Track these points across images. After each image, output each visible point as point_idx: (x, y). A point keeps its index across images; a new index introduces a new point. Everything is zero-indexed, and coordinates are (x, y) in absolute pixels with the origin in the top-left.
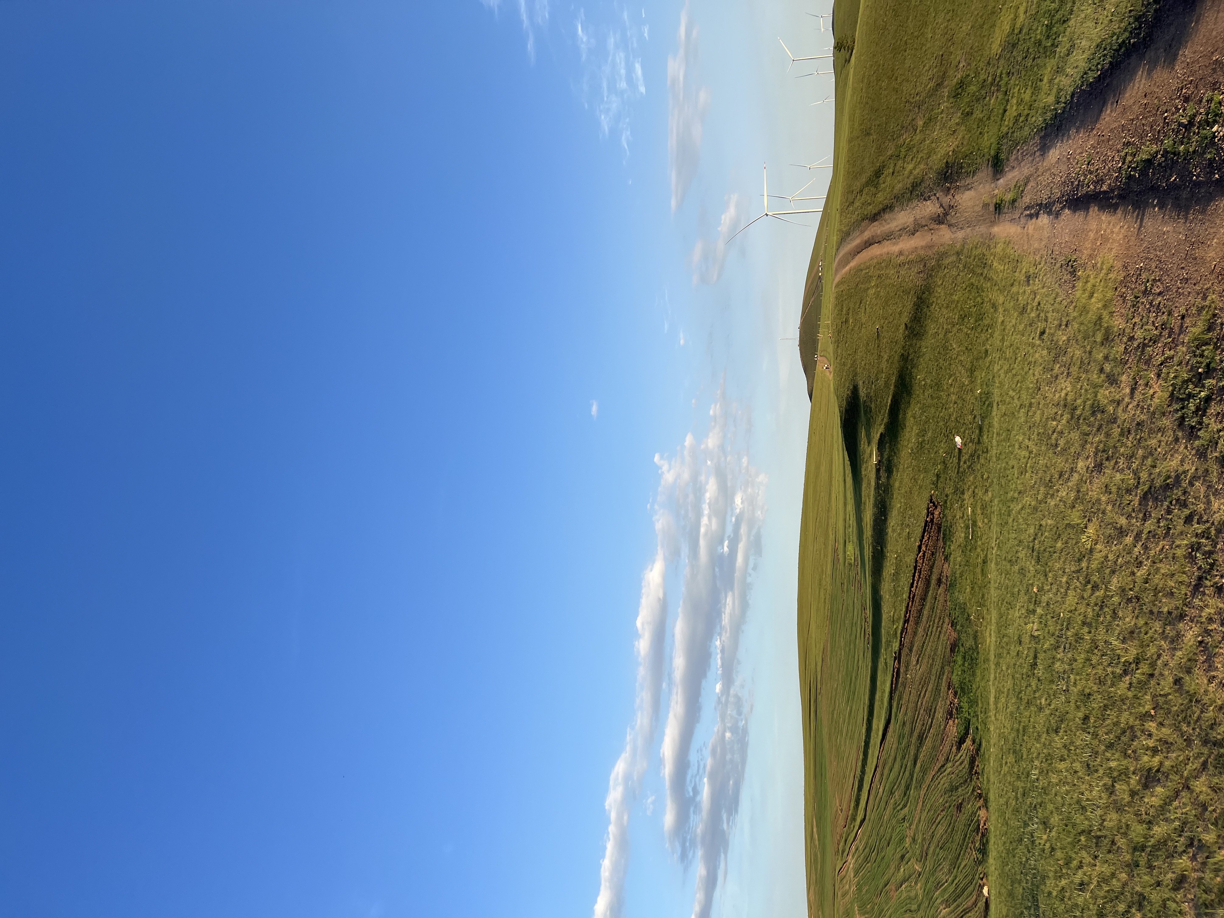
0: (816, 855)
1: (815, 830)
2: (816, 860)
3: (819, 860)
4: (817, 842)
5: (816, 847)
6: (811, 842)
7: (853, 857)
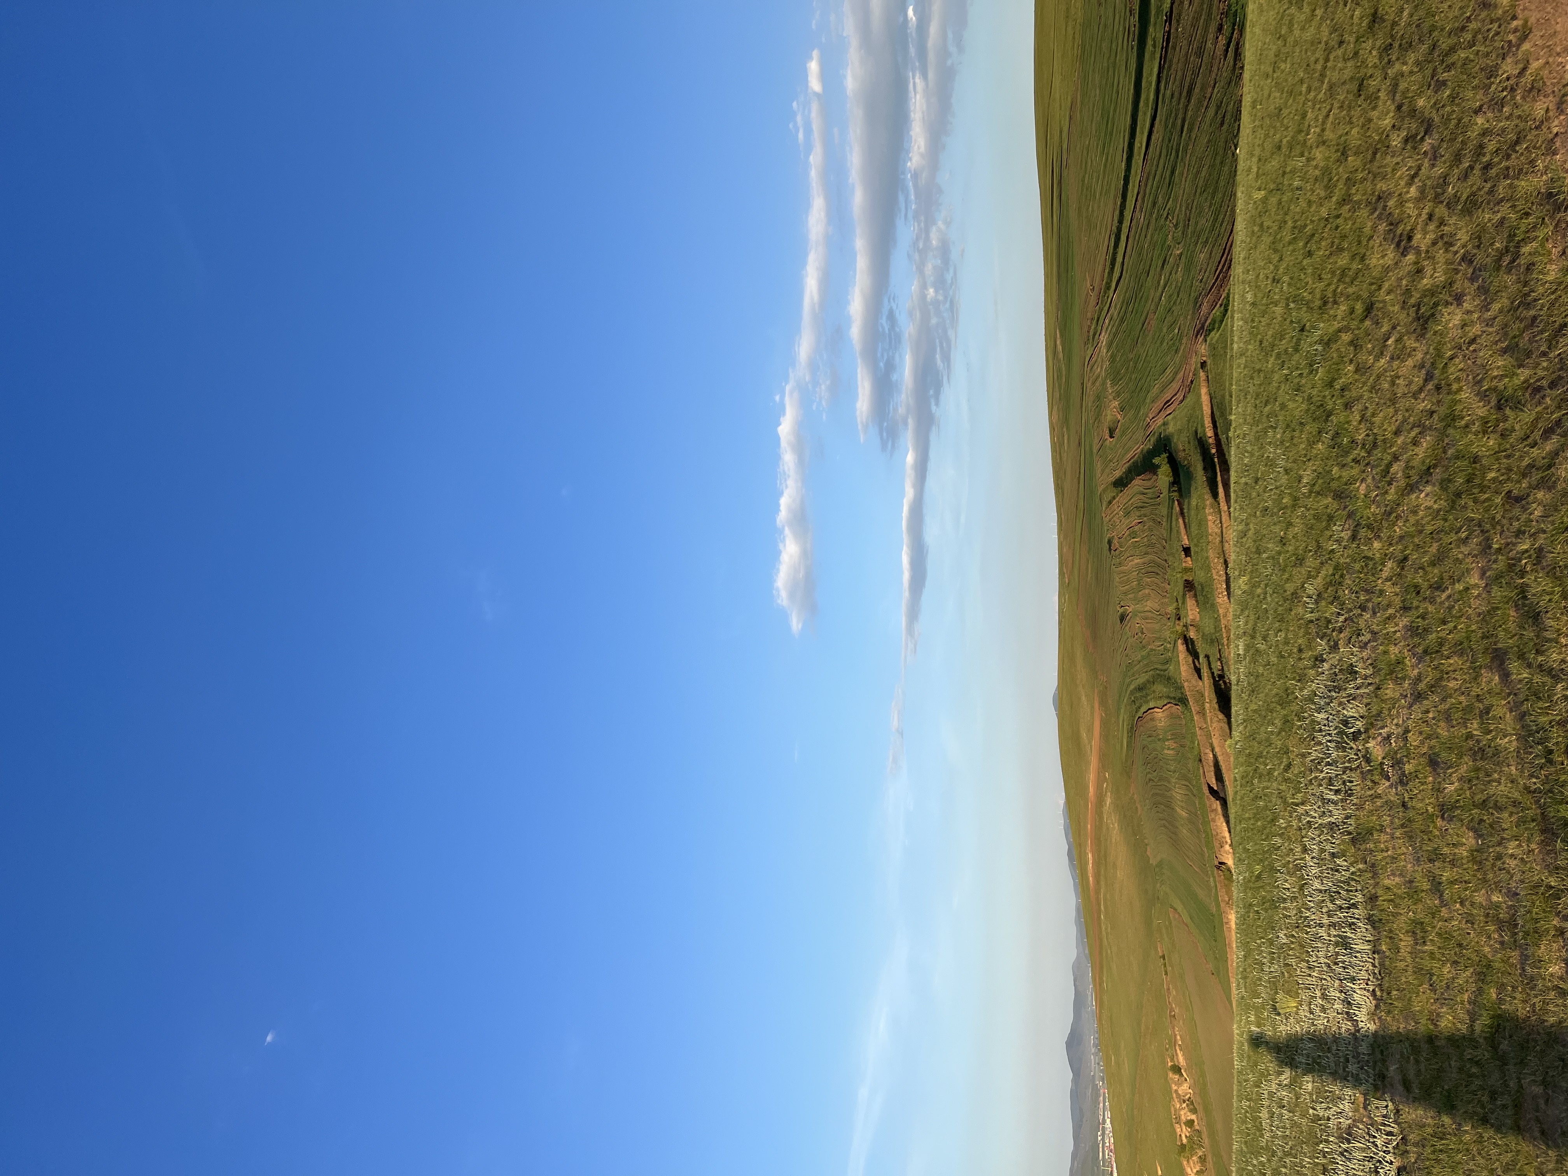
0: (1059, 370)
1: (1058, 342)
2: (1059, 377)
3: (1064, 373)
4: (1061, 355)
5: (1059, 361)
6: (1054, 359)
7: (1106, 332)
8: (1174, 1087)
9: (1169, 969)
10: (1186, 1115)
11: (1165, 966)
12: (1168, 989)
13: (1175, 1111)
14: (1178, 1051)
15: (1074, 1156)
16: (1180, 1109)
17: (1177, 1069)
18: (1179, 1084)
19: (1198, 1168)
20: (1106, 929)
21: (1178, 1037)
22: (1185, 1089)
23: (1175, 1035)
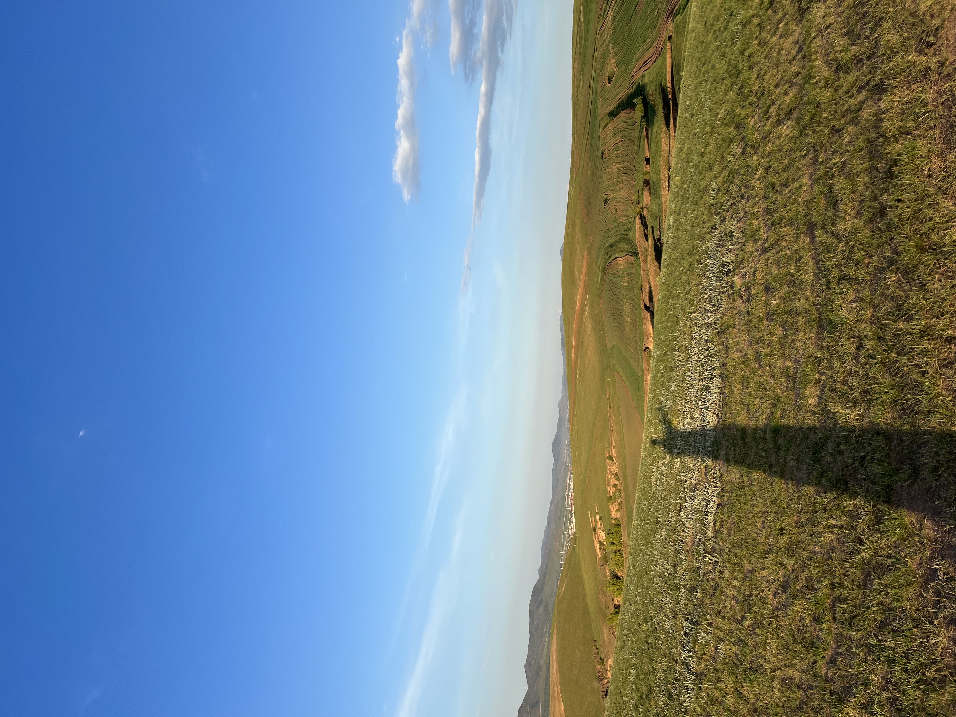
0: (581, 35)
1: (581, 15)
2: (580, 40)
3: (584, 37)
4: (583, 25)
5: (581, 28)
6: (578, 27)
7: (612, 10)
8: (609, 467)
9: (612, 405)
10: (613, 481)
11: (610, 403)
12: (610, 416)
13: (608, 479)
14: (613, 449)
15: (552, 502)
16: (611, 479)
17: (611, 458)
18: (611, 466)
19: (617, 508)
20: (579, 383)
21: (613, 441)
22: (614, 468)
23: (612, 440)
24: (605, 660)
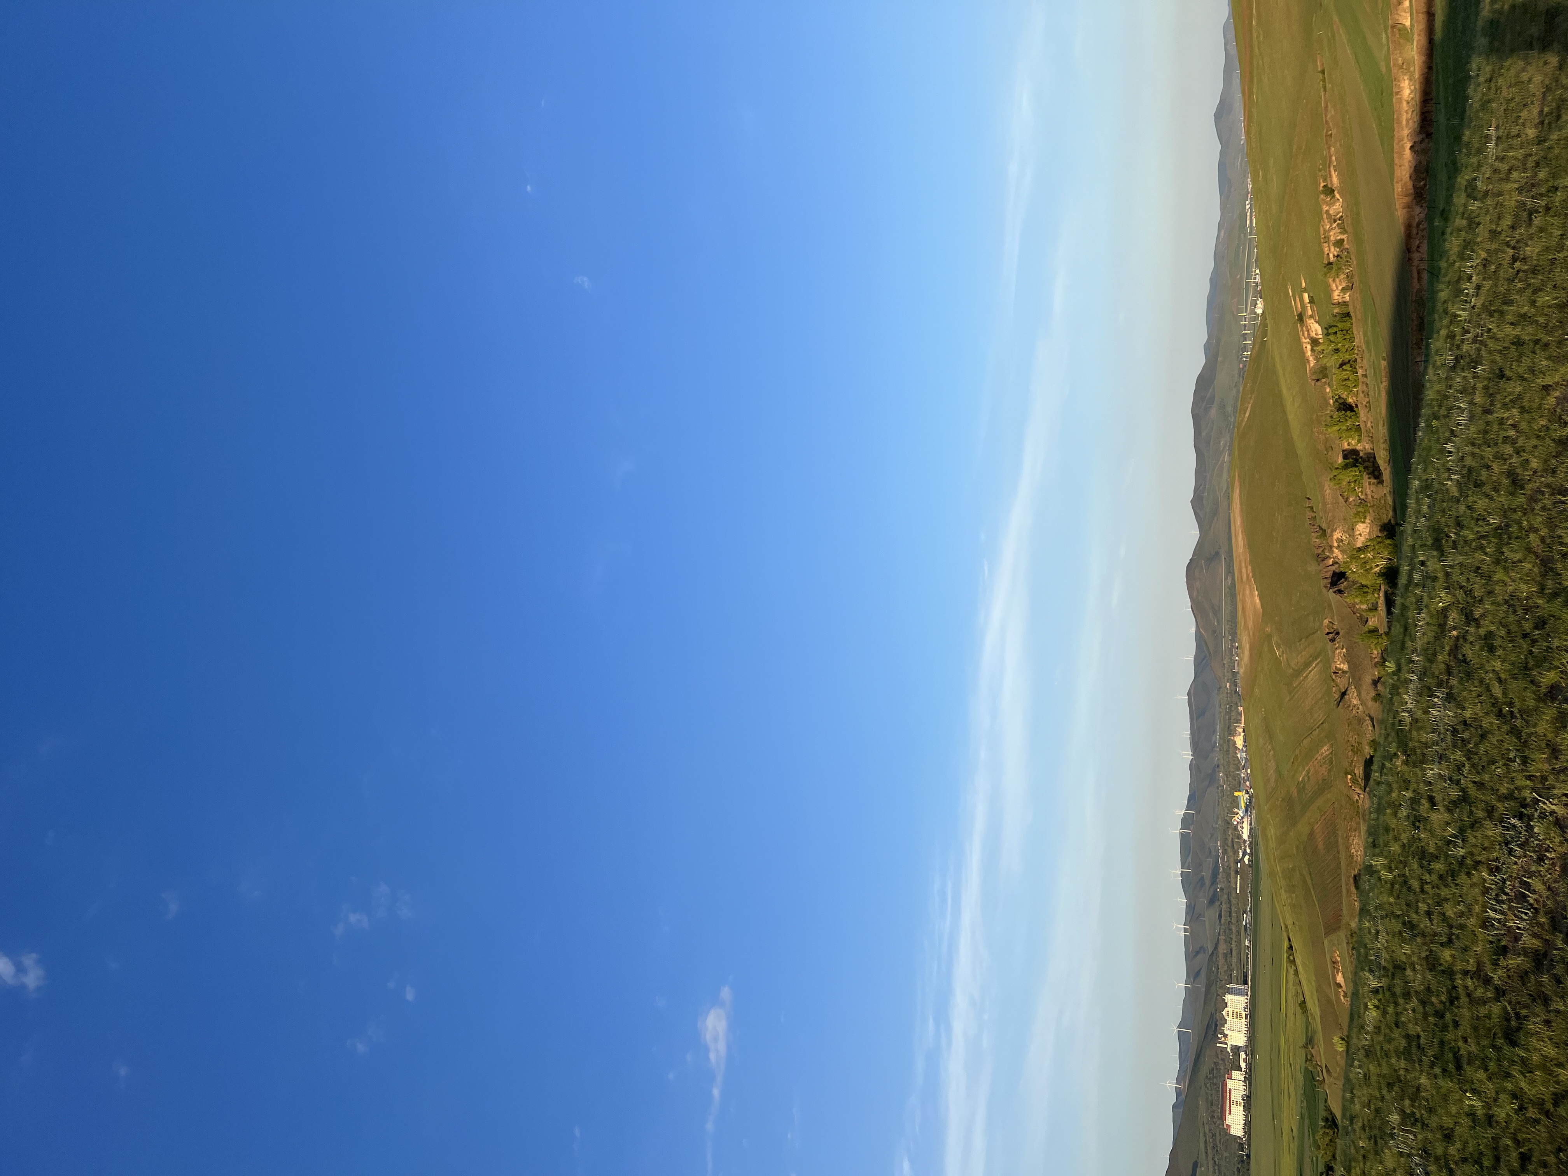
8: (1325, 208)
9: (1329, 86)
10: (1335, 235)
11: (1324, 80)
12: (1327, 107)
13: (1325, 230)
14: (1333, 172)
15: (1220, 226)
16: (1330, 230)
17: (1329, 191)
18: (1330, 205)
19: (1344, 285)
20: (1258, 37)
21: (1334, 158)
22: (1337, 208)
23: (1331, 157)
24: (1328, 532)
